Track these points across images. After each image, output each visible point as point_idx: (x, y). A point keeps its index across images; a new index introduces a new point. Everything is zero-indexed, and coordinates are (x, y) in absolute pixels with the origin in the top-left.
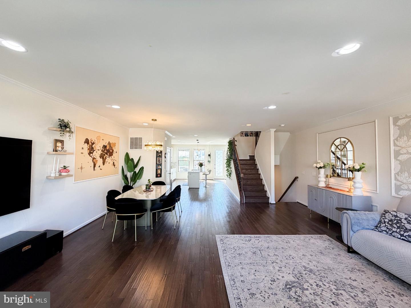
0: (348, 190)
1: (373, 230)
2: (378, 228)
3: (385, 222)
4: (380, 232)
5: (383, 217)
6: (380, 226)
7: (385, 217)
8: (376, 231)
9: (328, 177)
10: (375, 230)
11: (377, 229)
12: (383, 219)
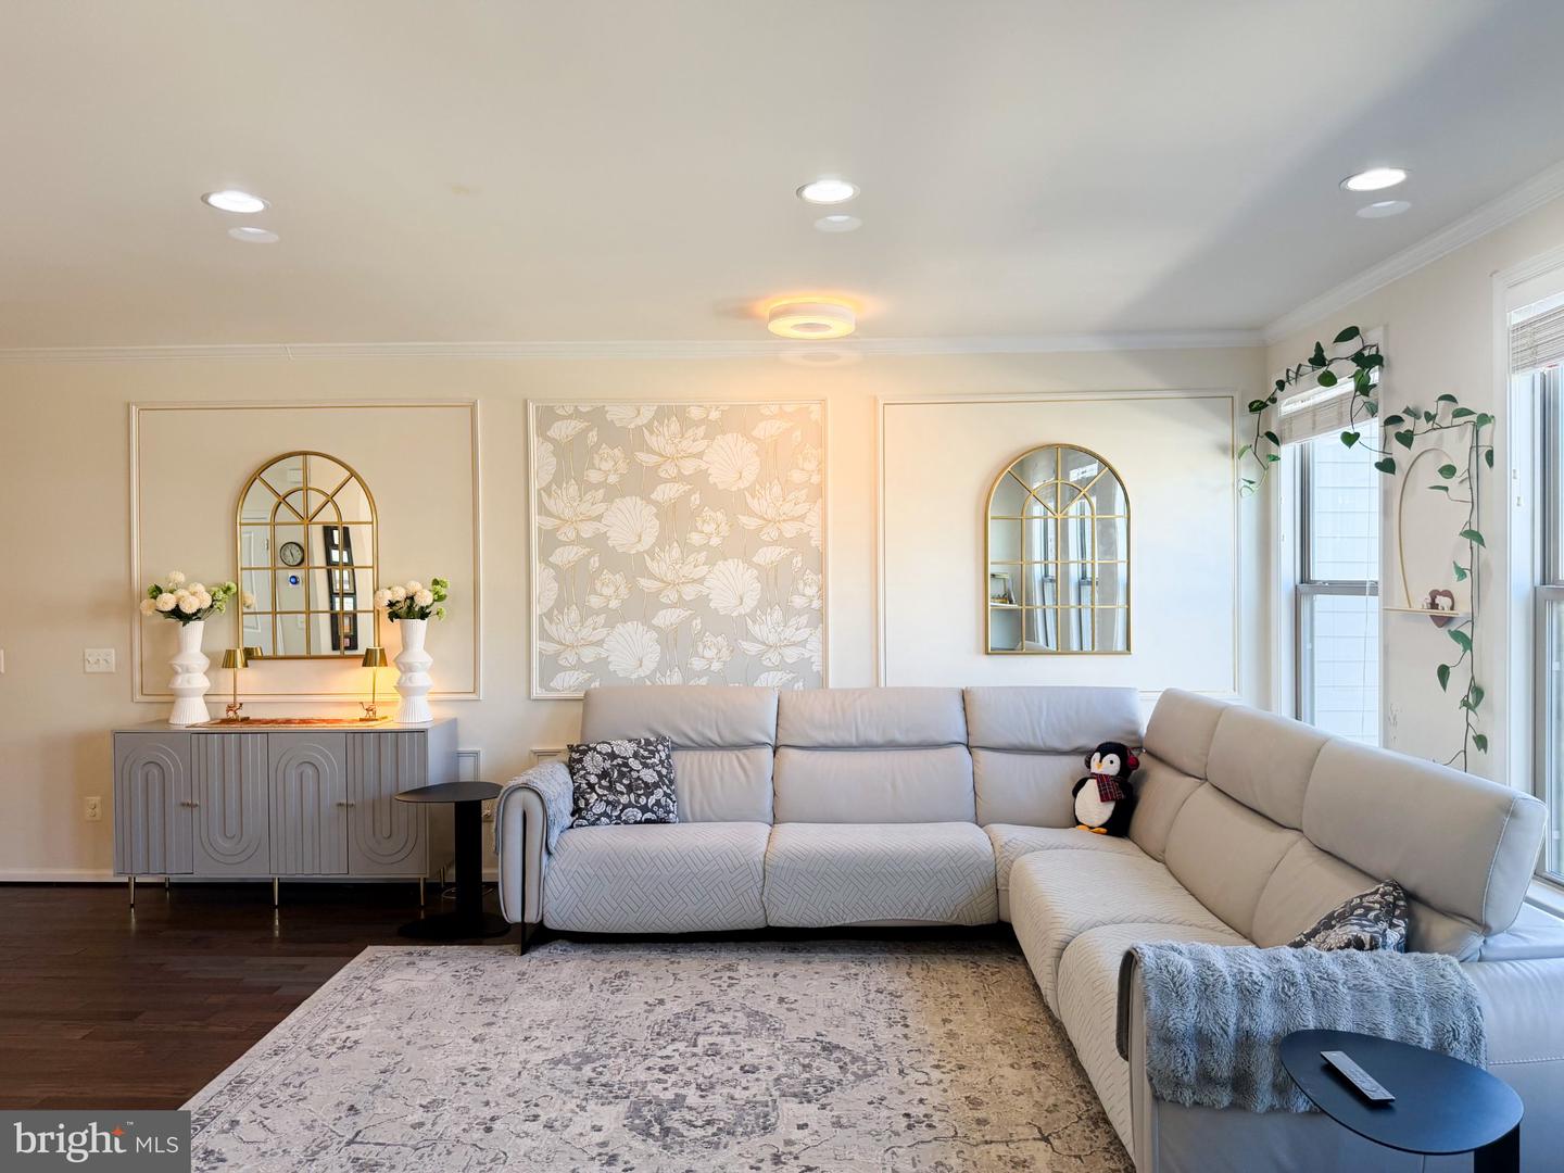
0: (363, 714)
1: (572, 827)
2: (584, 813)
3: (591, 786)
4: (593, 824)
5: (582, 772)
6: (587, 804)
7: (584, 768)
8: (581, 826)
9: (234, 666)
10: (578, 826)
11: (584, 818)
12: (584, 777)
